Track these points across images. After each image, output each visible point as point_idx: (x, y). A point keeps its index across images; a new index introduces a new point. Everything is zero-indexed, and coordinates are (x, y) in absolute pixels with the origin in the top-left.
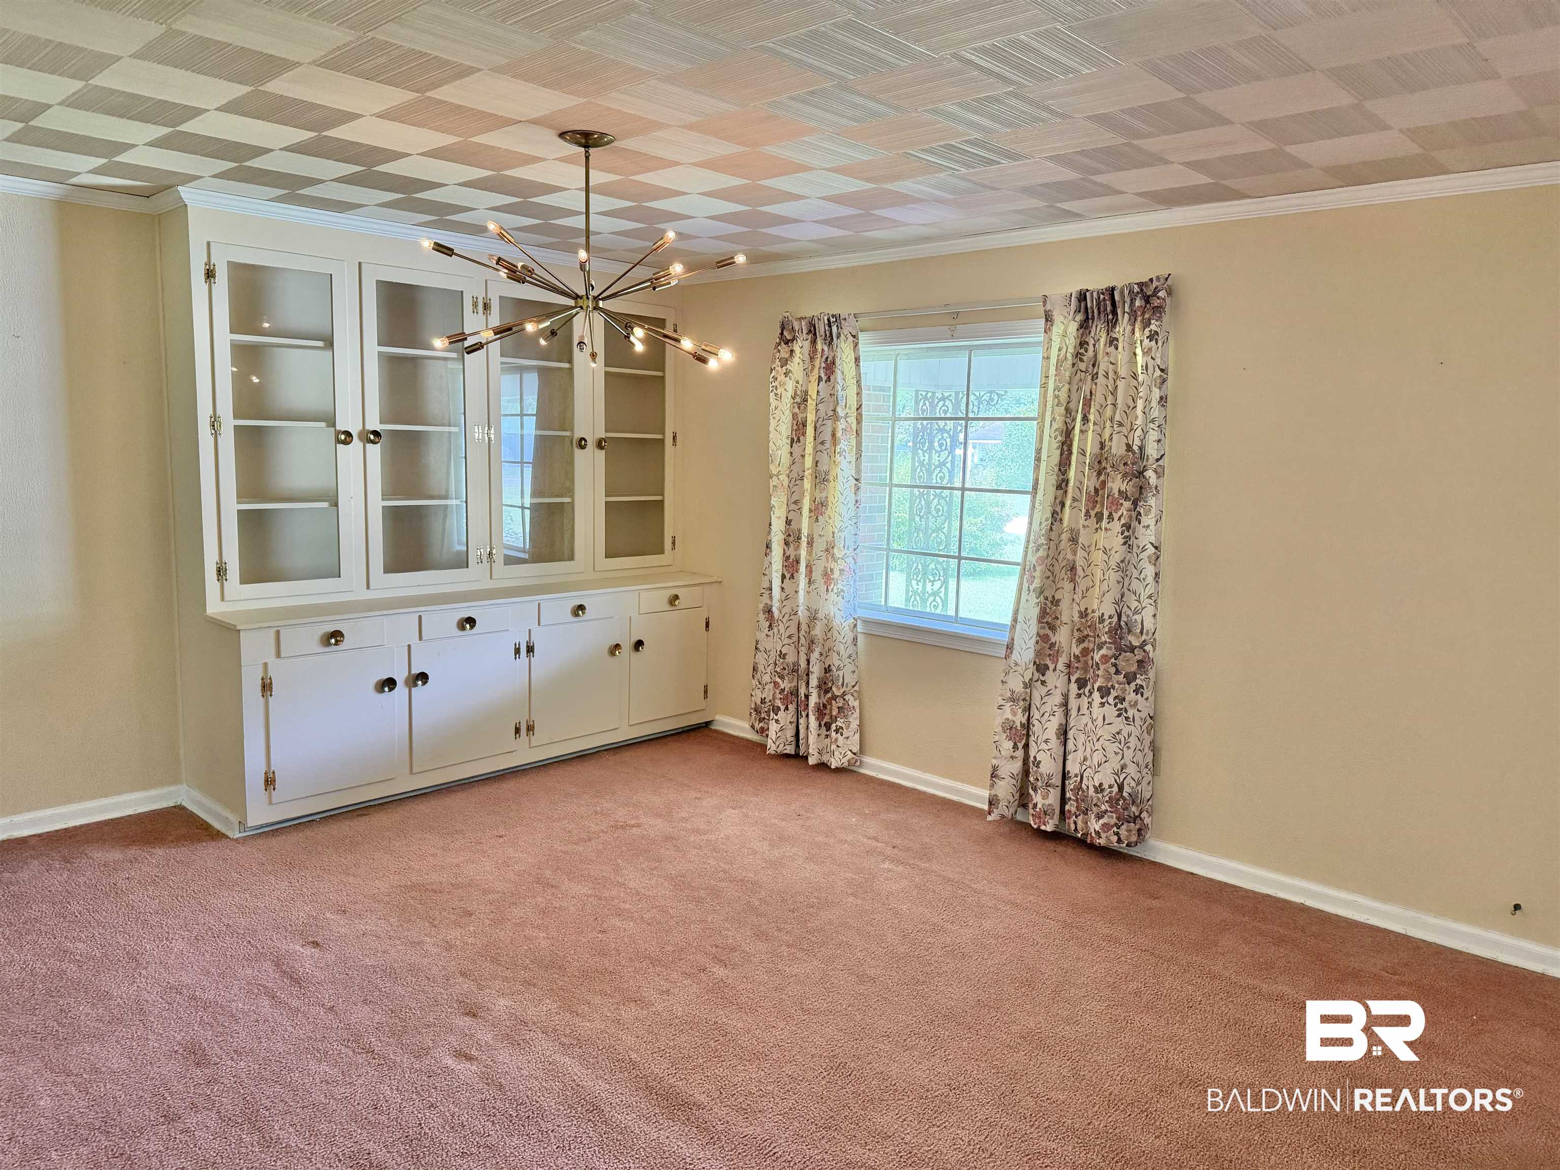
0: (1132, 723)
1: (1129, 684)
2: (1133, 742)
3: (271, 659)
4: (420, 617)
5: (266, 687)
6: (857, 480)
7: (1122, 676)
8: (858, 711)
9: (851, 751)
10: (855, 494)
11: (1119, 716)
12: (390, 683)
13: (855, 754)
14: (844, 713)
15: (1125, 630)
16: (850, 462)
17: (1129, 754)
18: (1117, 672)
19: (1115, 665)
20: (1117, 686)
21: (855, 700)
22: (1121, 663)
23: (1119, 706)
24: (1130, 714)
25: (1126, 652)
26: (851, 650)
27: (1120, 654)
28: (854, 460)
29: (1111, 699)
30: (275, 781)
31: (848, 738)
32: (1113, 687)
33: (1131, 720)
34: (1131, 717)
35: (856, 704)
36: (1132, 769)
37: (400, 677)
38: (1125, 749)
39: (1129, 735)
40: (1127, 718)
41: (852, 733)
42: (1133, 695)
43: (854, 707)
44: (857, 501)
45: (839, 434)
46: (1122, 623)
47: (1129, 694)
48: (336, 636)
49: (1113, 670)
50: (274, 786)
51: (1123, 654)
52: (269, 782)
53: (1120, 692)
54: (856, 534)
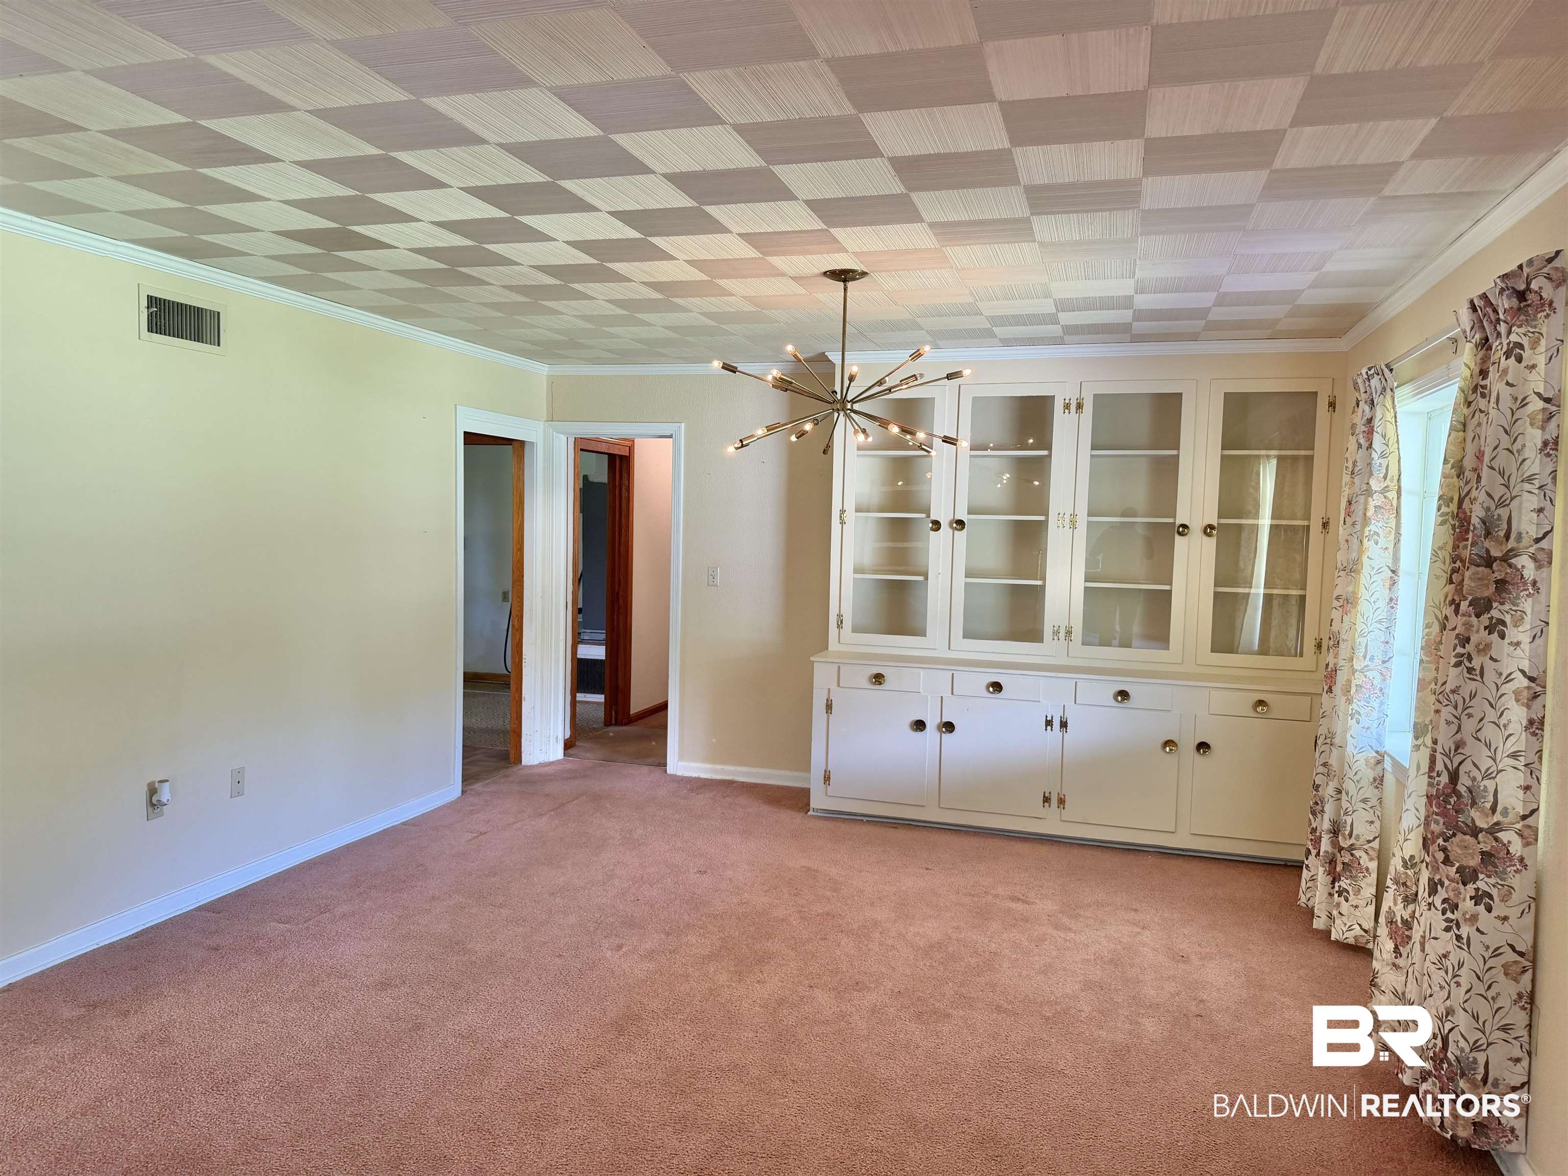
0: (1465, 947)
1: (1465, 884)
2: (1466, 978)
3: (834, 687)
4: (953, 674)
5: (829, 707)
6: (1393, 572)
7: (1454, 869)
8: (1374, 875)
9: (1360, 925)
10: (1390, 589)
11: (1448, 929)
12: (919, 725)
13: (1366, 931)
14: (1350, 872)
15: (1467, 799)
16: (1386, 549)
17: (1459, 994)
18: (1447, 861)
19: (1444, 850)
20: (1447, 883)
21: (1371, 859)
22: (1454, 847)
23: (1449, 915)
24: (1465, 931)
25: (1465, 834)
26: (1370, 792)
27: (1454, 835)
28: (1391, 546)
29: (1438, 900)
30: (830, 778)
31: (1356, 907)
32: (1442, 884)
33: (1465, 941)
34: (1465, 936)
35: (1373, 865)
36: (1462, 1019)
37: (932, 724)
38: (1453, 985)
39: (1461, 966)
40: (1459, 938)
41: (1362, 903)
42: (1469, 904)
43: (1367, 869)
44: (1391, 600)
45: (1370, 513)
46: (1461, 788)
47: (1464, 900)
48: (878, 679)
49: (1440, 856)
50: (829, 782)
51: (1460, 836)
52: (827, 779)
53: (1451, 895)
54: (1387, 643)
